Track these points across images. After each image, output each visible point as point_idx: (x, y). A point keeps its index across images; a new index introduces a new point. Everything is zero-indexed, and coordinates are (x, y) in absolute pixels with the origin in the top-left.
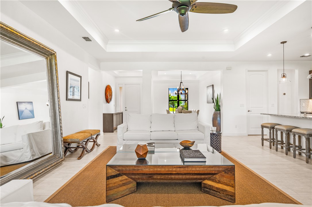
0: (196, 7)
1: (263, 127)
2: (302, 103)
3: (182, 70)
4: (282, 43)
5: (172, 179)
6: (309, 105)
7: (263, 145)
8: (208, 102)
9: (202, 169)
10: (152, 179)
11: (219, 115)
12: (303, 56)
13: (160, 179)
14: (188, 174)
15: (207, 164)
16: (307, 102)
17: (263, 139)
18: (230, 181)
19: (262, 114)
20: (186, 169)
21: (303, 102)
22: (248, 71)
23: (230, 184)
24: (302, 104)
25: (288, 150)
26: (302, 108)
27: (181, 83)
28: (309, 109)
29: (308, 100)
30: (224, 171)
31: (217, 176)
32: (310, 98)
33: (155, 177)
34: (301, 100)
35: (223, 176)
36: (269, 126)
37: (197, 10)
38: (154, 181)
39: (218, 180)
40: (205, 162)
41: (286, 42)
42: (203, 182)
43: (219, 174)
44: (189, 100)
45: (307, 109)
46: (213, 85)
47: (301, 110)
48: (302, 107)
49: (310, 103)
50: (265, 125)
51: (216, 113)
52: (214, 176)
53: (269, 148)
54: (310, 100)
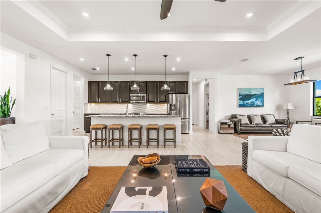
2: (85, 106)
4: (107, 55)
12: (94, 69)
22: (52, 68)
47: (85, 113)
48: (85, 109)
54: (88, 104)
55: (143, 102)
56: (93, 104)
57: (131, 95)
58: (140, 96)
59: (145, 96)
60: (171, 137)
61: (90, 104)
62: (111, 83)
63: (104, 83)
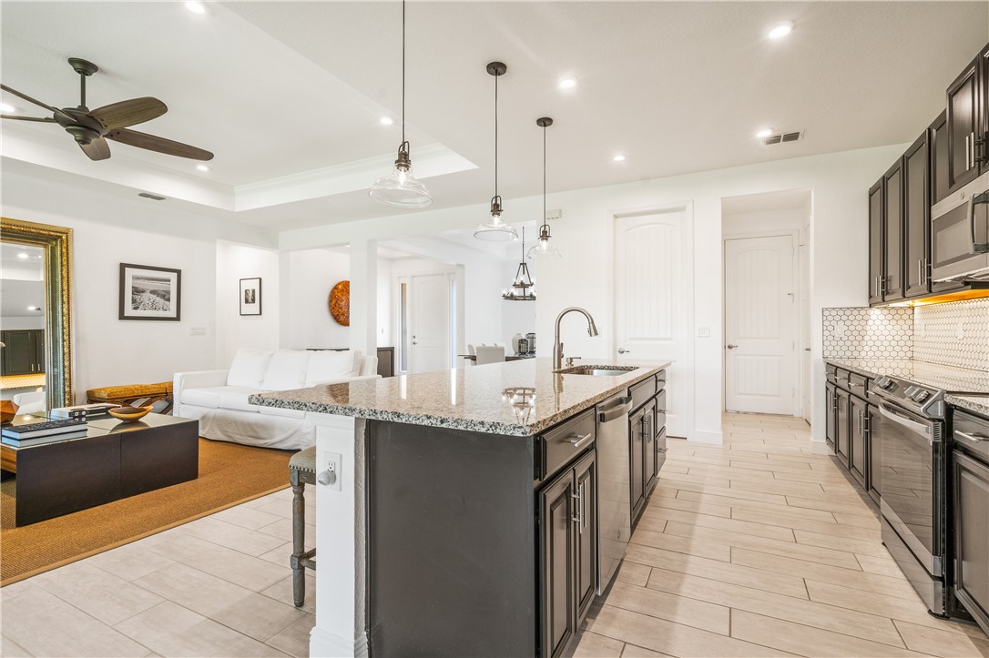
2: (834, 323)
6: (870, 333)
16: (859, 318)
21: (837, 318)
24: (830, 328)
26: (834, 343)
27: (521, 265)
28: (867, 348)
29: (863, 312)
32: (872, 304)
34: (826, 313)
45: (859, 348)
47: (826, 354)
48: (830, 338)
49: (870, 322)
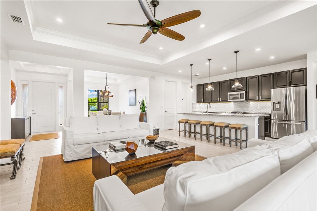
0: (162, 30)
1: (180, 122)
2: (194, 105)
3: (108, 73)
4: (190, 65)
5: (156, 166)
6: (197, 107)
7: (179, 136)
8: (130, 105)
9: (178, 152)
10: (143, 169)
11: (145, 116)
12: (195, 75)
13: (148, 168)
14: (168, 158)
15: (179, 148)
17: (180, 131)
18: (192, 157)
19: (178, 113)
20: (169, 154)
22: (165, 81)
23: (192, 159)
25: (190, 135)
27: (106, 85)
28: (196, 110)
30: (188, 151)
31: (184, 156)
32: (197, 103)
33: (145, 167)
35: (188, 155)
36: (184, 121)
37: (162, 32)
38: (145, 170)
39: (184, 158)
40: (178, 147)
41: (193, 65)
42: (173, 163)
43: (185, 154)
44: (109, 103)
46: (136, 90)
47: (193, 111)
48: (193, 108)
50: (181, 121)
51: (142, 114)
52: (182, 156)
53: (184, 137)
54: (197, 104)
55: (242, 100)
56: (201, 104)
57: (229, 93)
58: (238, 94)
59: (244, 94)
60: (244, 138)
61: (199, 103)
62: (211, 84)
63: (206, 85)
